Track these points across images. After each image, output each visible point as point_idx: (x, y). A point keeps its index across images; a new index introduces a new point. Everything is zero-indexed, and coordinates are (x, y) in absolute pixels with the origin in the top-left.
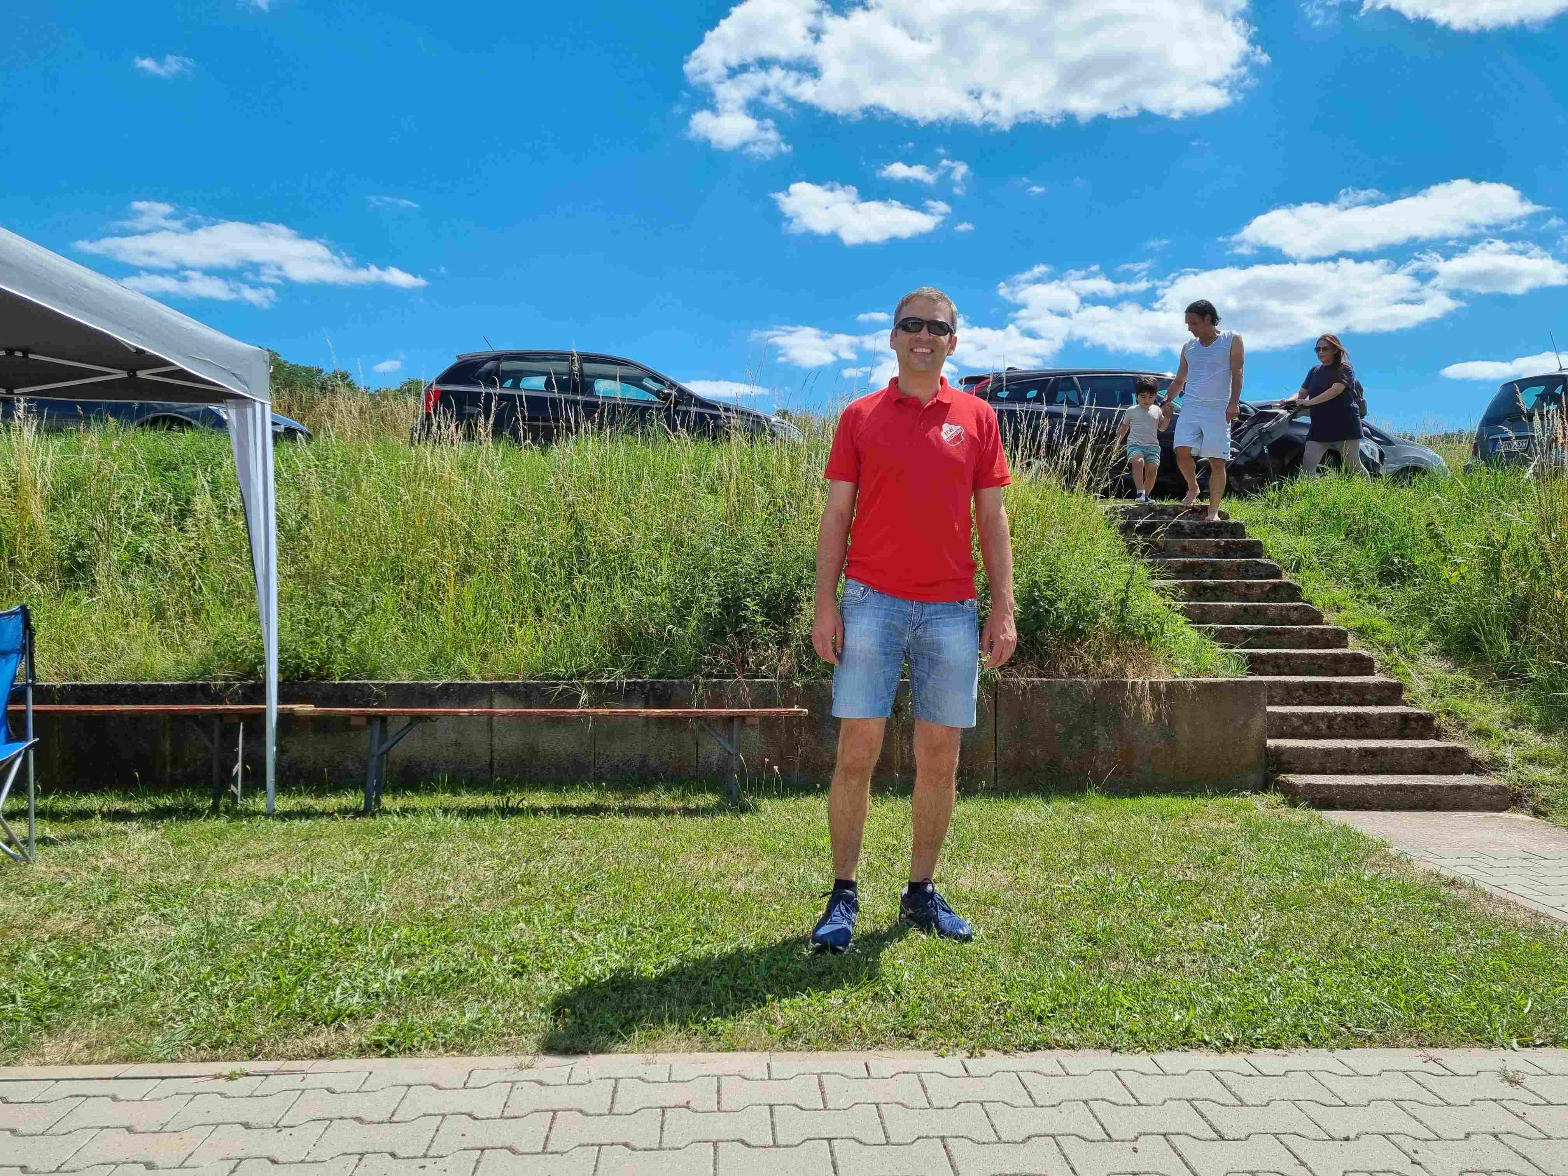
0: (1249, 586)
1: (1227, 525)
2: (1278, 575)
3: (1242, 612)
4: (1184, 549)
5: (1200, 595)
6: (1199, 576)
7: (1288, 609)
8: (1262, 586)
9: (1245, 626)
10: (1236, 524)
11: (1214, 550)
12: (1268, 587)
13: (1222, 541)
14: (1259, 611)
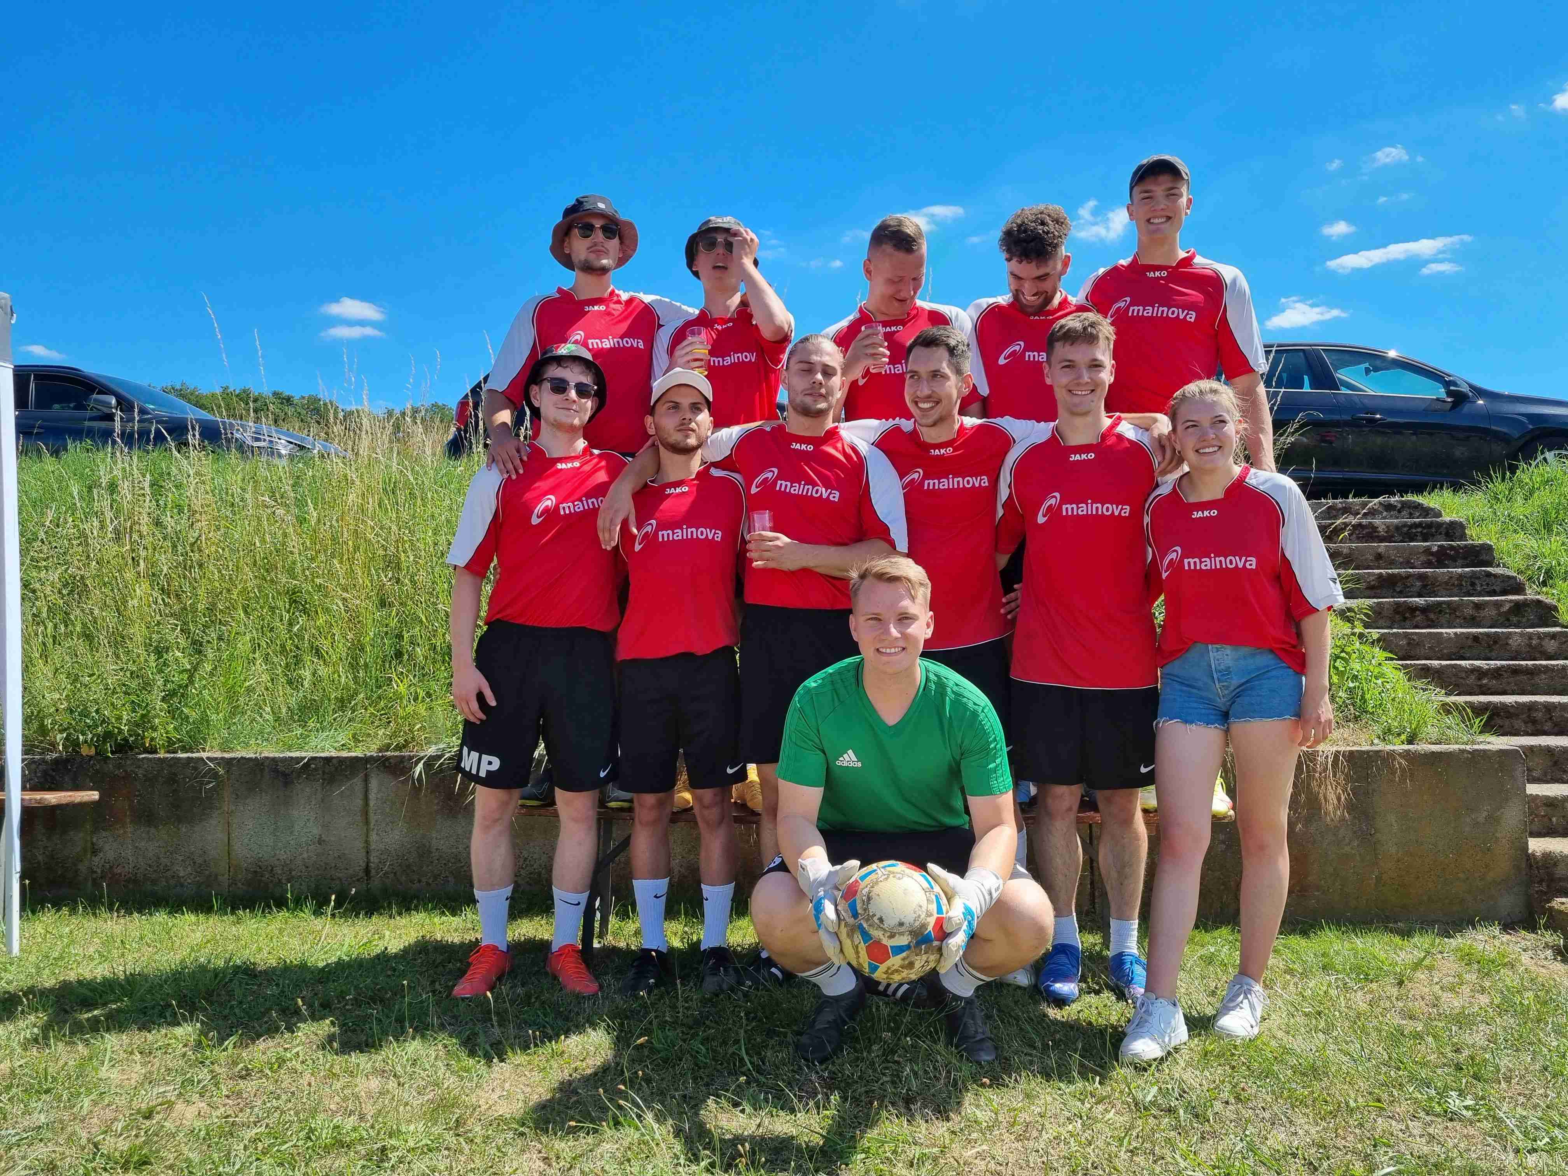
0: (1478, 606)
1: (1440, 525)
2: (1519, 589)
3: (1470, 642)
4: (1379, 557)
5: (1405, 619)
6: (1401, 594)
7: (1540, 636)
8: (1498, 605)
9: (1477, 663)
10: (1452, 524)
11: (1423, 558)
12: (1507, 607)
13: (1434, 545)
14: (1496, 638)
